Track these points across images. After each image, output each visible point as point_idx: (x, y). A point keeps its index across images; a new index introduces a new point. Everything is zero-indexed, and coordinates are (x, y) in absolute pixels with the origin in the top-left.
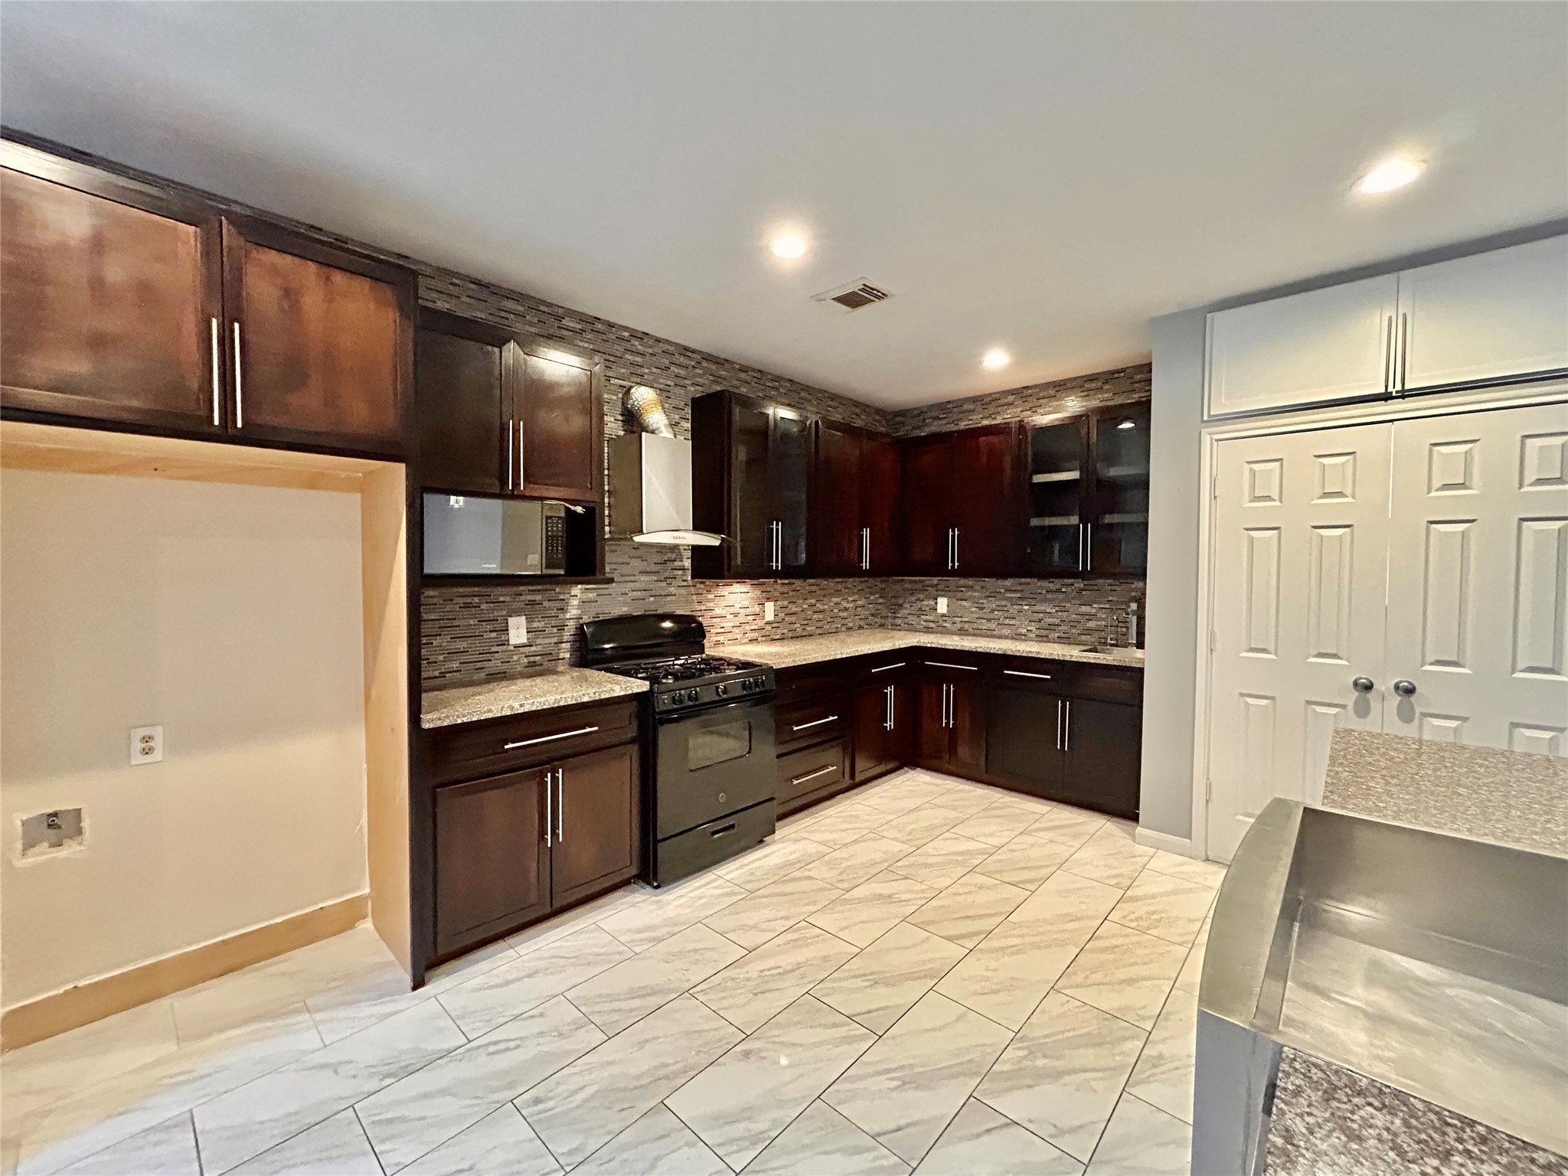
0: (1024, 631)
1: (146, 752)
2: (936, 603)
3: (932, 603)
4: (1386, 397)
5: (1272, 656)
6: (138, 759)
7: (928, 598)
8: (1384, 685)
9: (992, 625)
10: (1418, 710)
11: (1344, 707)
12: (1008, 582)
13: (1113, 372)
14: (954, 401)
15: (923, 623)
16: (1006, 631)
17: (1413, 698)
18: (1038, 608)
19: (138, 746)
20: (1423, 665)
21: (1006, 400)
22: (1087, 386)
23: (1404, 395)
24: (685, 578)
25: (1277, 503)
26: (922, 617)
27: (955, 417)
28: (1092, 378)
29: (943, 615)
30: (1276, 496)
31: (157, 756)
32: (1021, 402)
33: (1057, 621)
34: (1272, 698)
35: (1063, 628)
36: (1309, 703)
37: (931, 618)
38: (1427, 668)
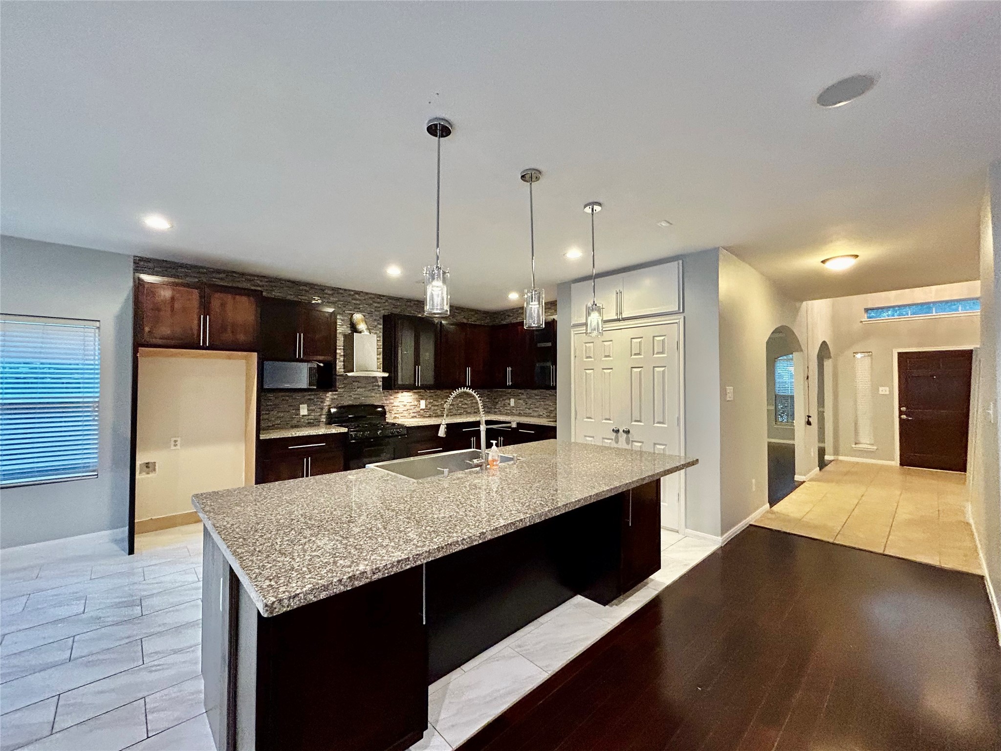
0: (541, 414)
1: (175, 445)
2: (510, 401)
4: (618, 320)
5: (593, 420)
6: (173, 448)
7: (507, 399)
8: (622, 430)
9: (530, 411)
10: (630, 439)
12: (536, 392)
15: (505, 410)
16: (536, 414)
17: (629, 435)
19: (173, 443)
24: (379, 390)
25: (593, 359)
26: (504, 407)
27: (516, 315)
29: (513, 407)
30: (593, 356)
31: (178, 447)
34: (593, 437)
36: (603, 438)
37: (508, 408)
38: (632, 423)
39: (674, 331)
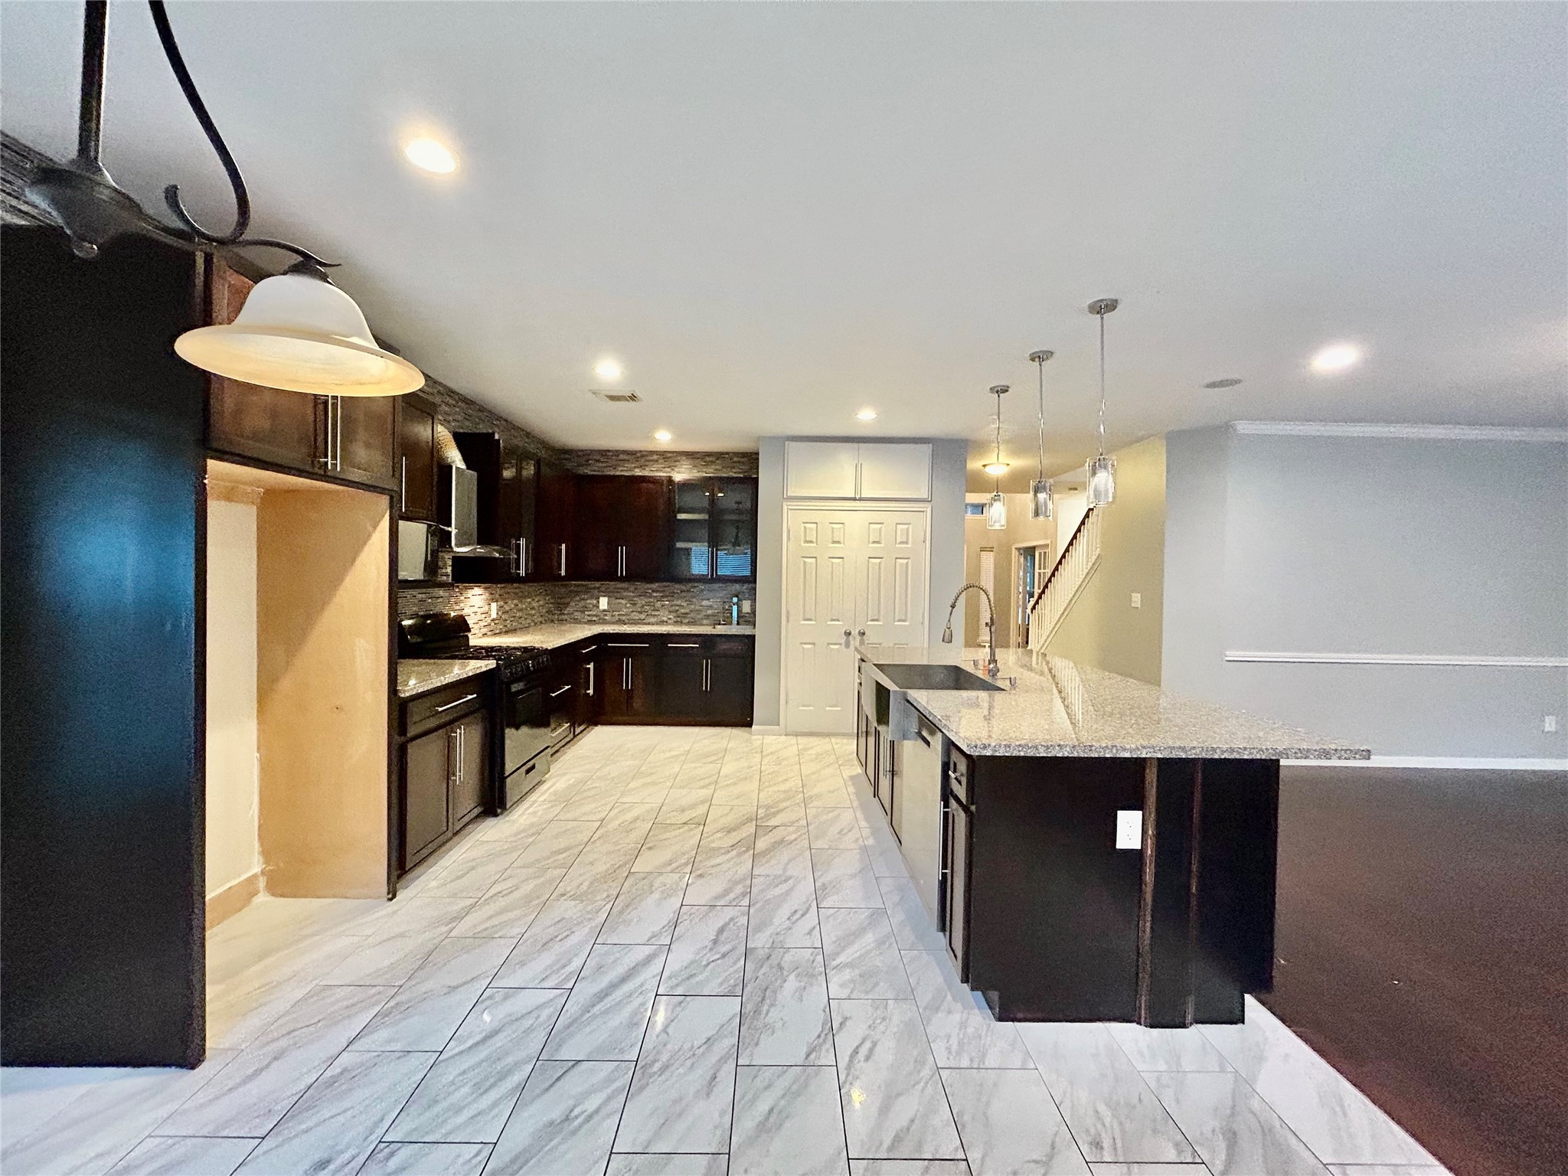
0: (665, 619)
2: (598, 602)
3: (595, 602)
4: (854, 499)
5: (814, 622)
7: (592, 598)
8: (855, 633)
9: (642, 616)
10: (866, 642)
11: (841, 644)
12: (655, 586)
13: (723, 453)
14: (612, 451)
15: (586, 617)
16: (652, 620)
17: (865, 637)
18: (675, 602)
20: (867, 621)
21: (651, 458)
22: (708, 459)
23: (861, 499)
25: (815, 545)
26: (586, 613)
27: (614, 463)
28: (709, 454)
29: (604, 611)
30: (814, 540)
32: (662, 461)
33: (687, 611)
34: (814, 644)
35: (692, 615)
36: (829, 644)
37: (594, 613)
38: (869, 623)
39: (921, 522)
